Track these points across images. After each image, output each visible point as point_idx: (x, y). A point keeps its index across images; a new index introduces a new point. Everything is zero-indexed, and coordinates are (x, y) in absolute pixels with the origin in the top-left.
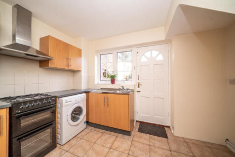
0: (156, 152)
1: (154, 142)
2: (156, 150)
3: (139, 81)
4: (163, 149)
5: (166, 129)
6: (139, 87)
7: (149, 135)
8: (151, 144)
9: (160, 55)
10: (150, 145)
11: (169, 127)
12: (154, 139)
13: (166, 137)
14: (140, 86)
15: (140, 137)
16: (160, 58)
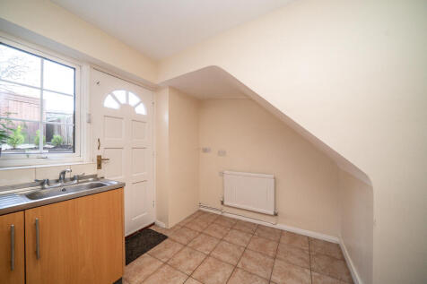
0: (180, 262)
1: (162, 255)
2: (177, 259)
3: (100, 153)
4: (179, 251)
5: (152, 228)
6: (99, 166)
7: (145, 254)
8: (165, 260)
9: (141, 104)
10: (165, 263)
11: (153, 224)
12: (160, 251)
13: (165, 237)
14: (103, 165)
15: (140, 269)
16: (141, 110)
